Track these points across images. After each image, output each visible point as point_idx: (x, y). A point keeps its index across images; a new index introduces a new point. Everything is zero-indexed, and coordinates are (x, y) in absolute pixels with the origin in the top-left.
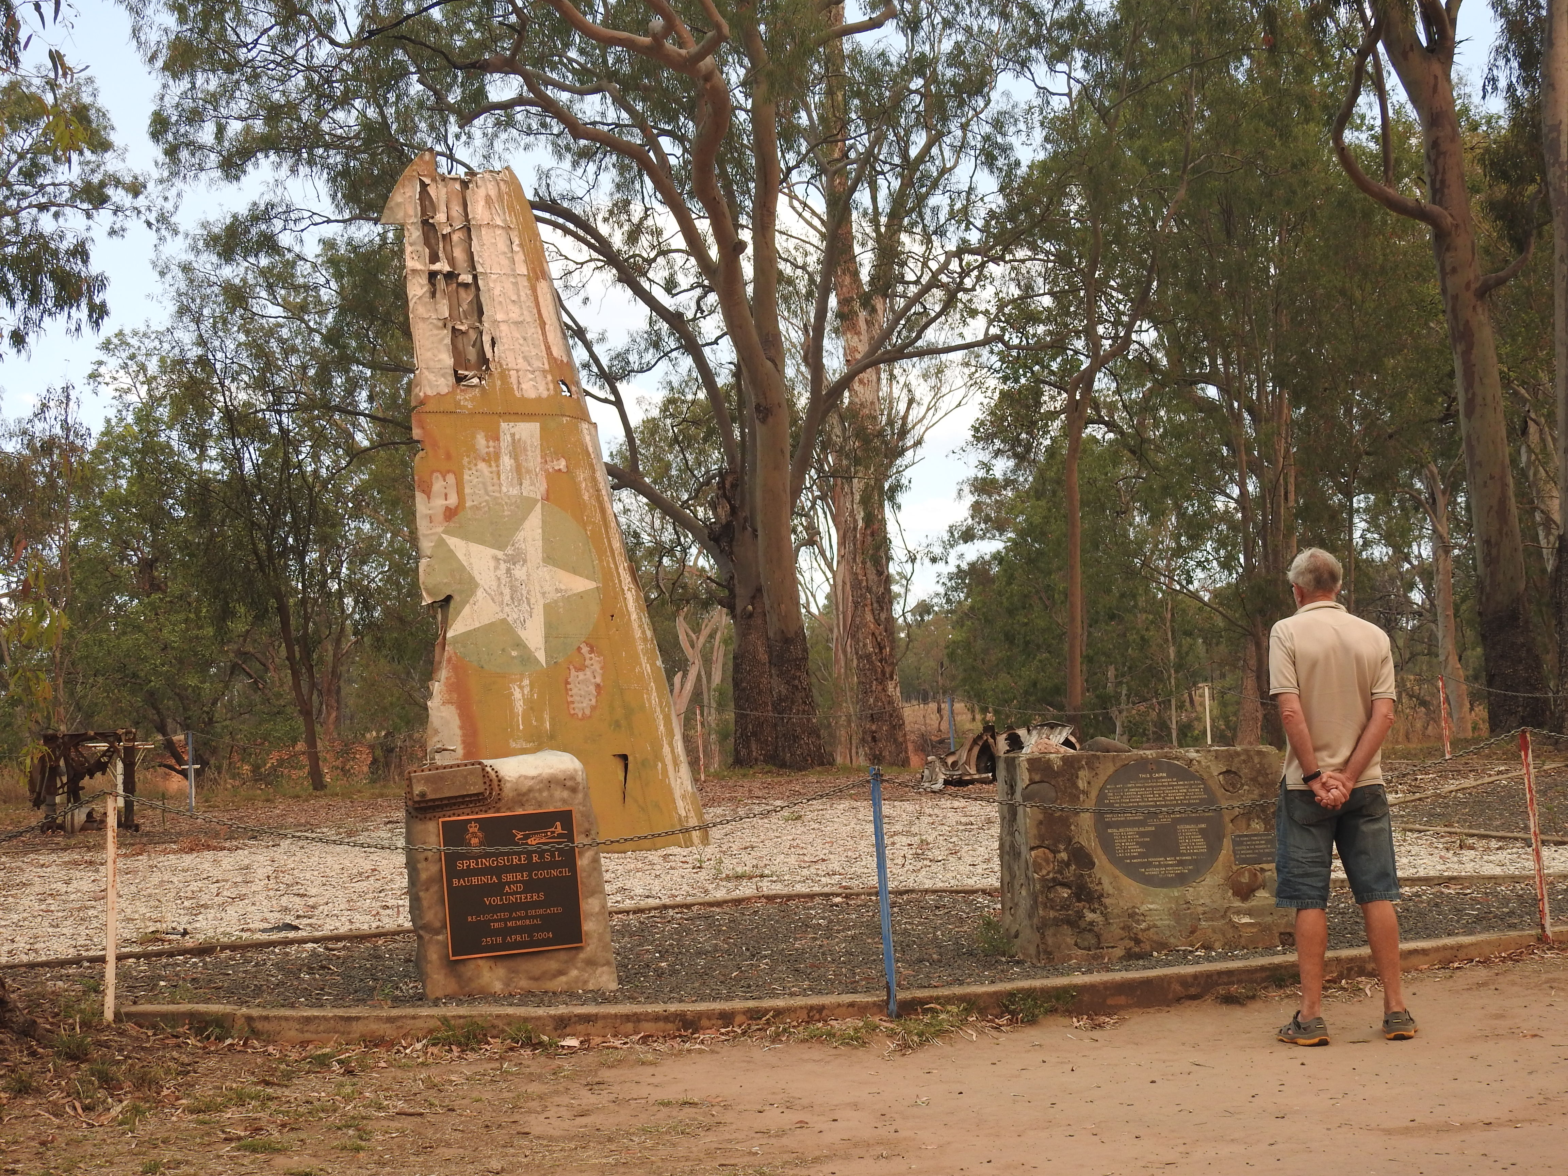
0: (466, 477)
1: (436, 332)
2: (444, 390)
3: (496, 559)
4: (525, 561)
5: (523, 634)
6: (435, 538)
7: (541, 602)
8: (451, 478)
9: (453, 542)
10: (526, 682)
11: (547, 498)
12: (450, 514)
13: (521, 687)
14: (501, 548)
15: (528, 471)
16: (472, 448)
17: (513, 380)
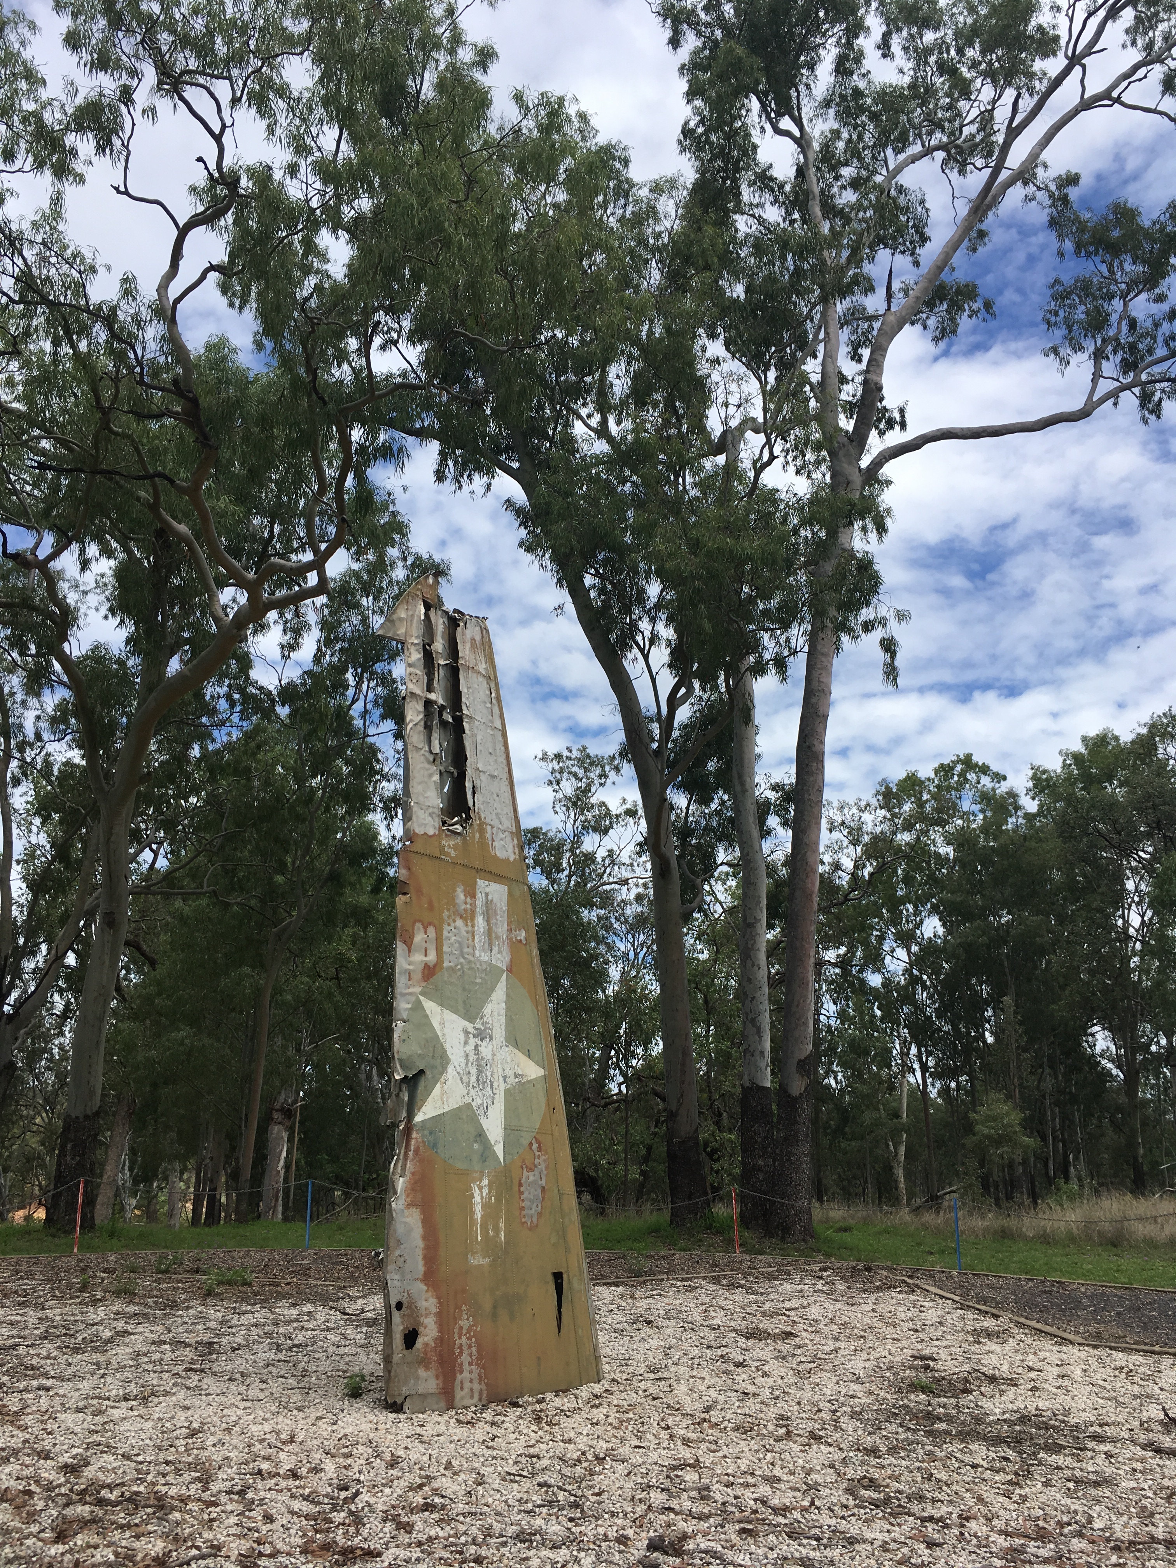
0: (445, 933)
1: (427, 766)
2: (431, 832)
3: (466, 1032)
4: (491, 1039)
5: (485, 1123)
6: (413, 999)
7: (503, 1086)
8: (431, 931)
9: (430, 1006)
10: (485, 1182)
11: (510, 970)
12: (429, 972)
13: (481, 1188)
14: (471, 1020)
15: (497, 938)
16: (452, 902)
17: (488, 835)
